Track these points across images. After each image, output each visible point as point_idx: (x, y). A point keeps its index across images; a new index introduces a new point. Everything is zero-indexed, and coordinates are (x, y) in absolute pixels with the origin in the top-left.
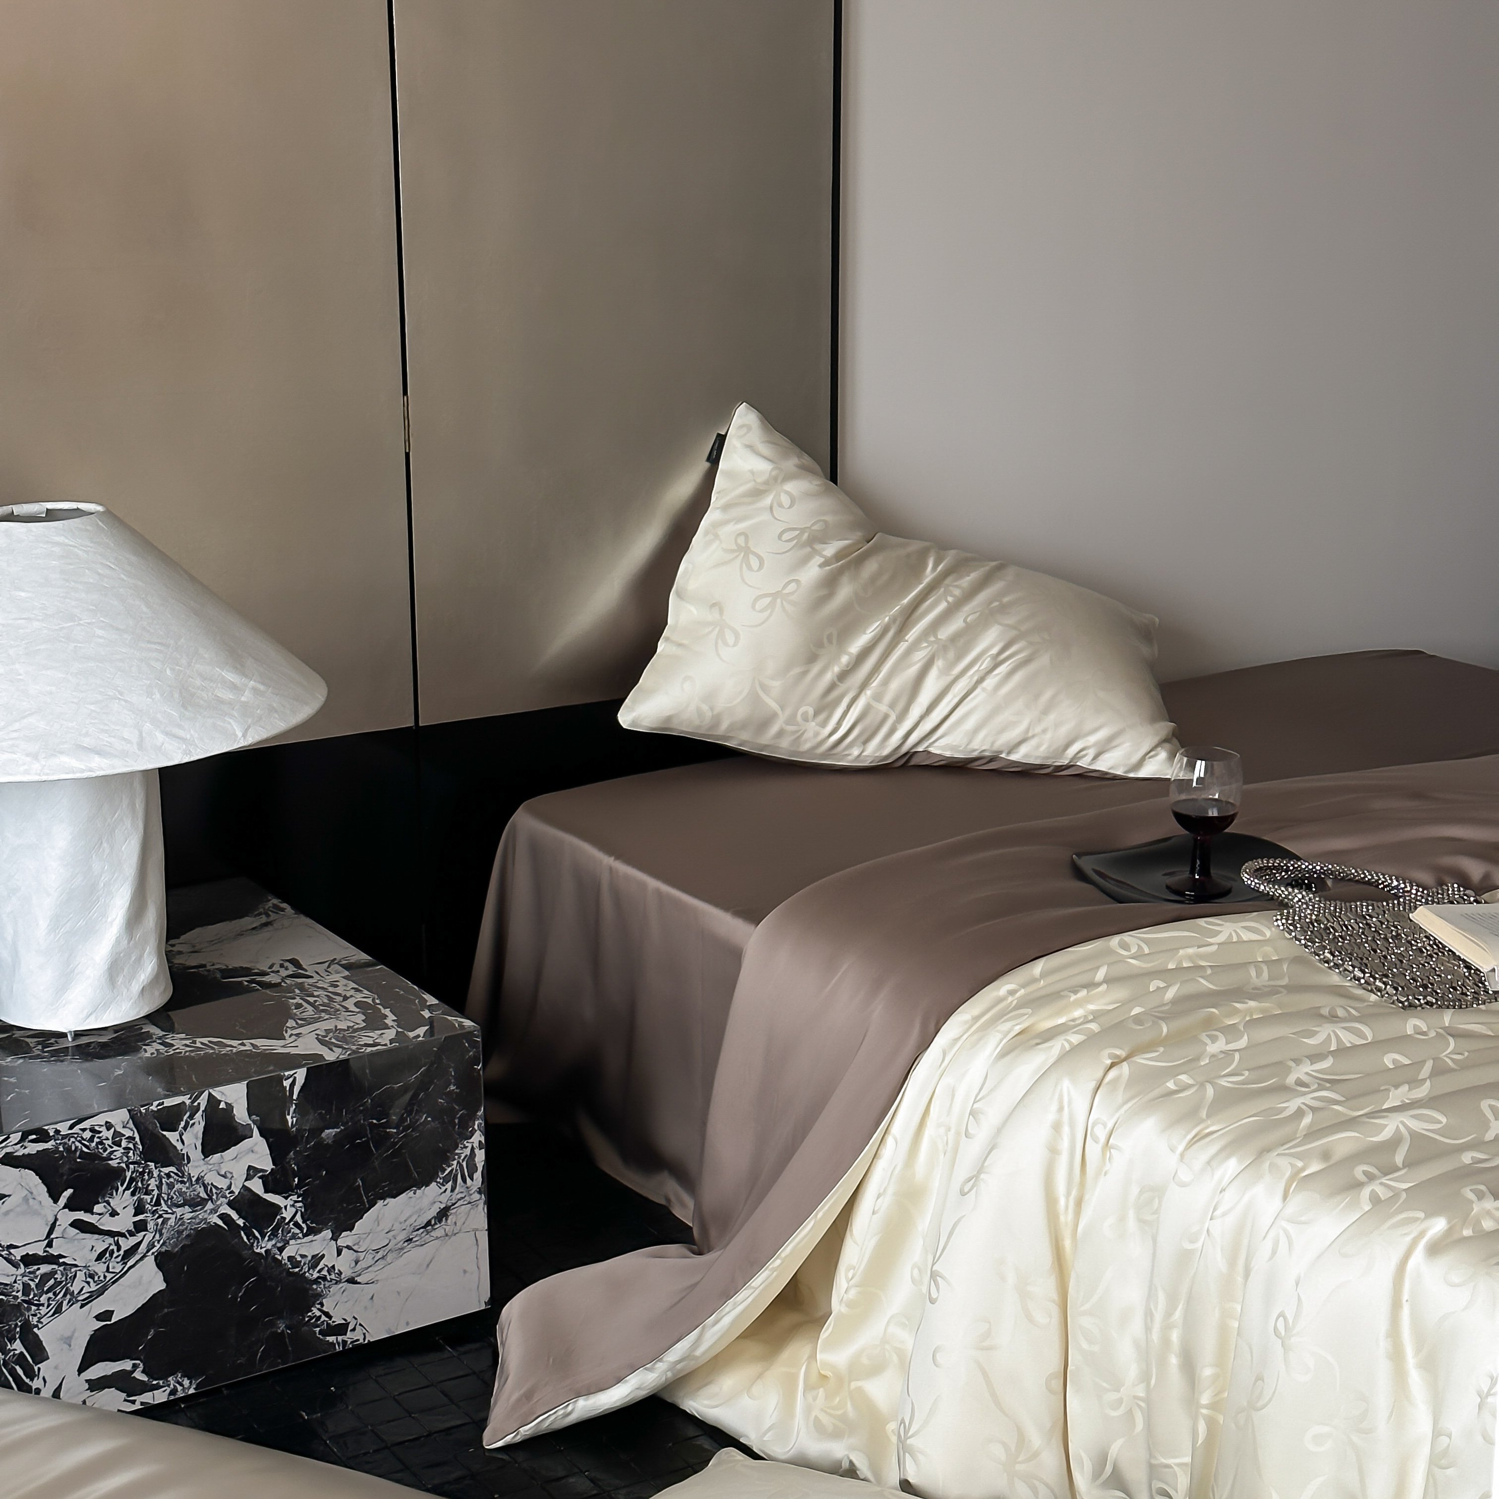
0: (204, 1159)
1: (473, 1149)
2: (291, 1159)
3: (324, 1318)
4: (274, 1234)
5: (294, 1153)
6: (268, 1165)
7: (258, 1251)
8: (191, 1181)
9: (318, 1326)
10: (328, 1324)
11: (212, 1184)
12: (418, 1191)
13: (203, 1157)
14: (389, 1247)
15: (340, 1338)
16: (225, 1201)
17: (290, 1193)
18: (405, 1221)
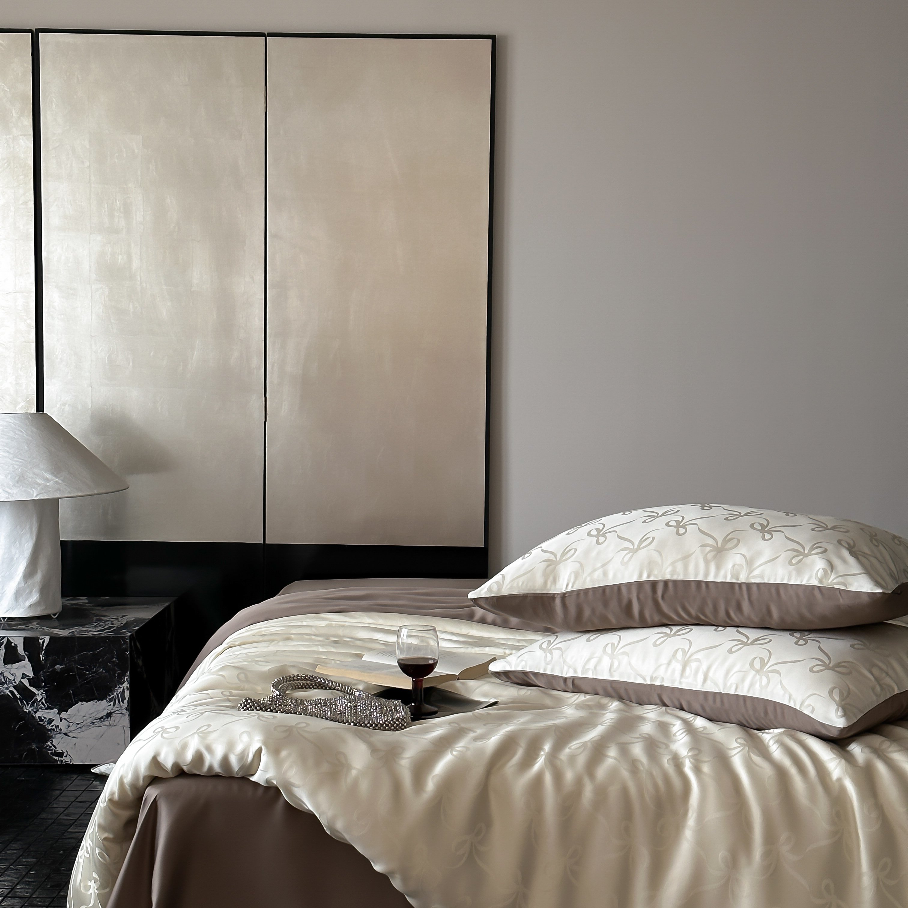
0: (4, 666)
1: (124, 689)
2: (41, 674)
3: (53, 747)
4: (32, 705)
5: (43, 672)
6: (31, 675)
7: (25, 710)
9: (50, 750)
10: (54, 751)
11: (7, 677)
12: (97, 702)
14: (84, 723)
15: (60, 758)
16: (13, 685)
17: (40, 689)
18: (91, 714)
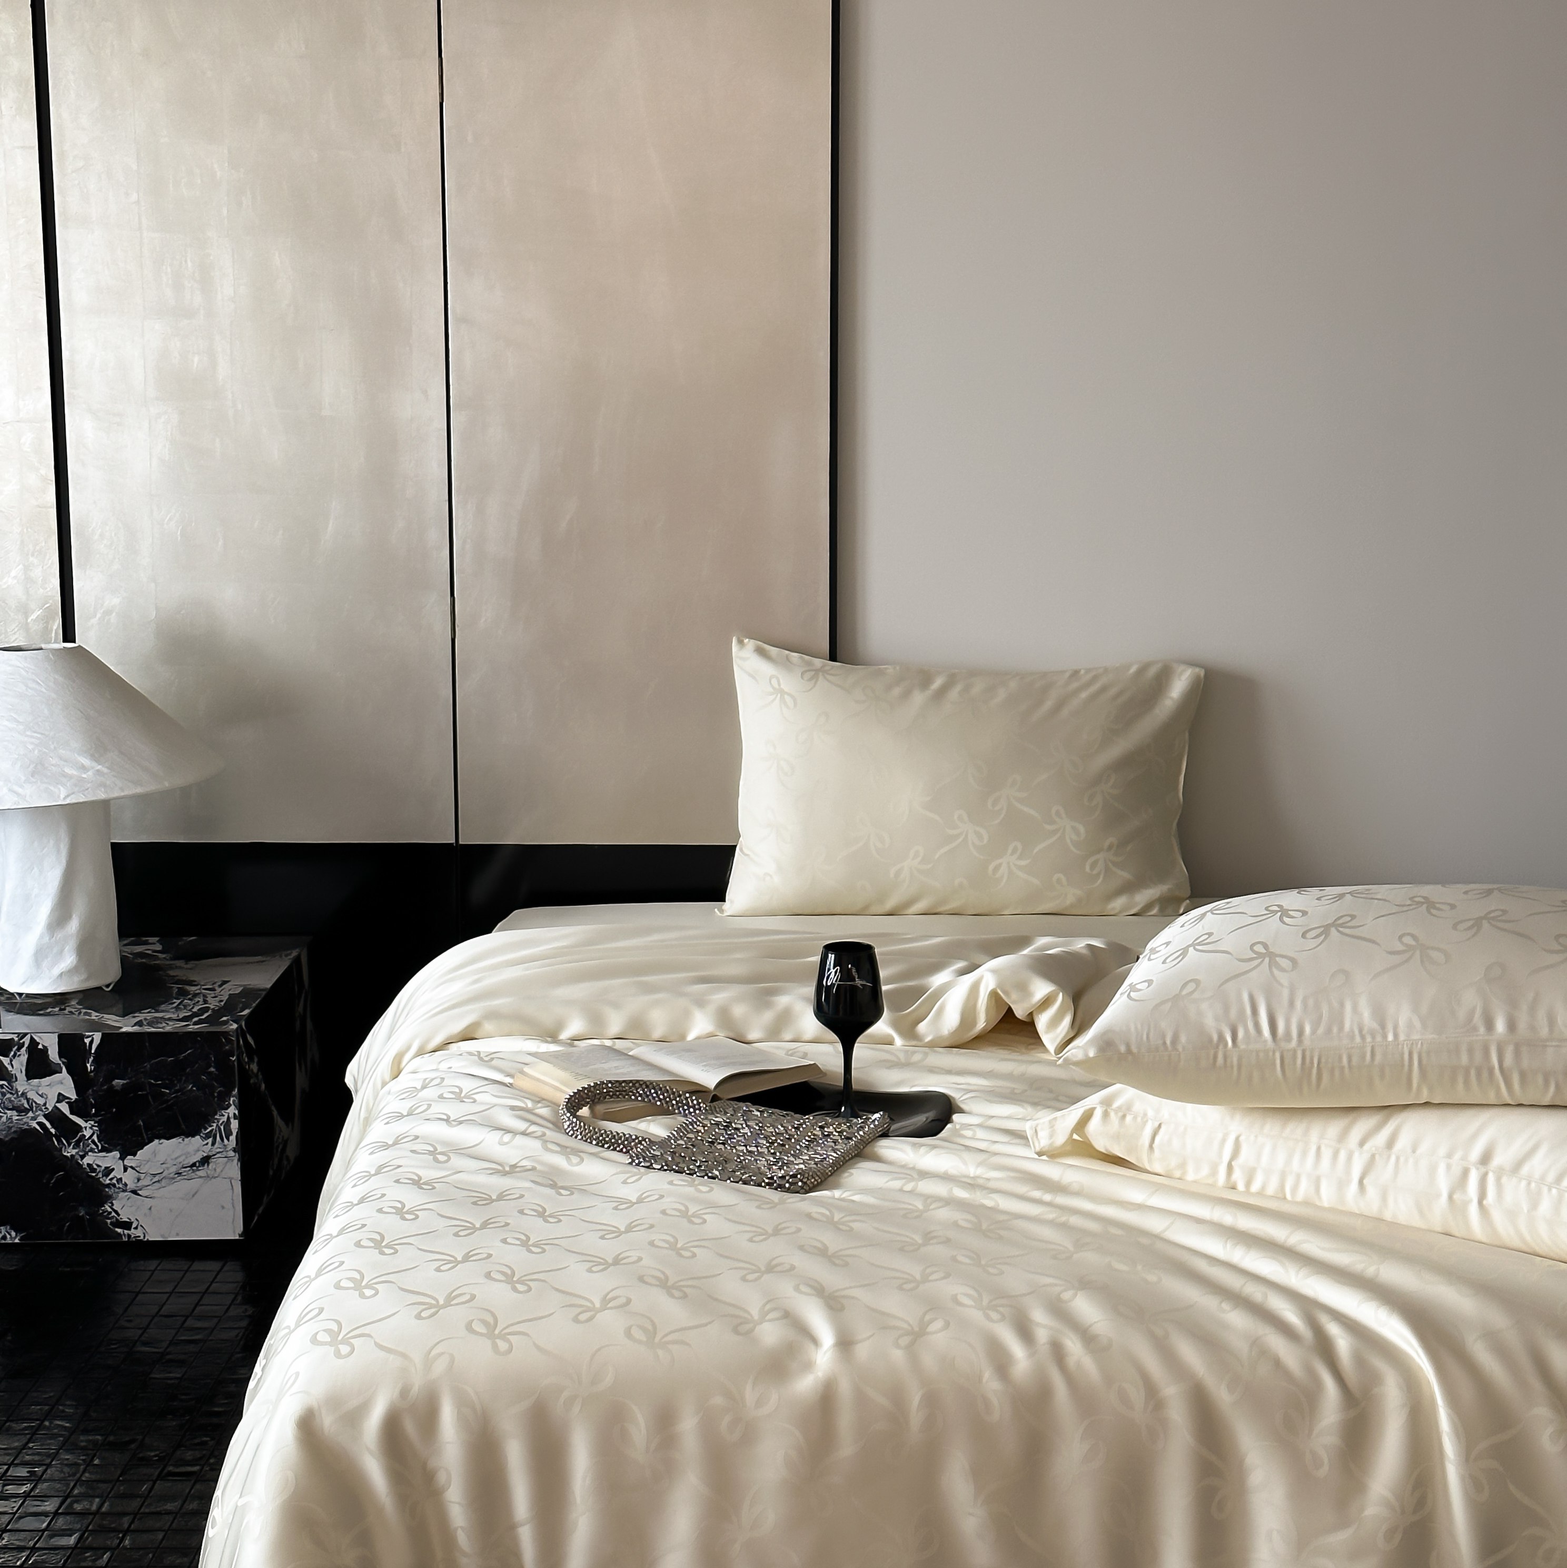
0: (27, 1081)
2: (90, 1094)
3: (113, 1214)
4: (77, 1145)
5: (92, 1091)
6: (74, 1097)
7: (65, 1154)
8: (18, 1095)
9: (109, 1219)
10: (117, 1219)
11: (32, 1099)
12: (186, 1140)
13: (26, 1079)
14: (164, 1175)
15: (126, 1232)
16: (43, 1113)
17: (89, 1118)
18: (176, 1158)
